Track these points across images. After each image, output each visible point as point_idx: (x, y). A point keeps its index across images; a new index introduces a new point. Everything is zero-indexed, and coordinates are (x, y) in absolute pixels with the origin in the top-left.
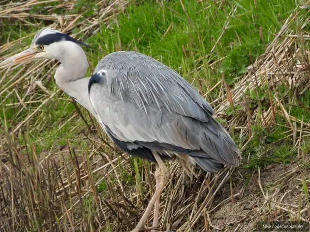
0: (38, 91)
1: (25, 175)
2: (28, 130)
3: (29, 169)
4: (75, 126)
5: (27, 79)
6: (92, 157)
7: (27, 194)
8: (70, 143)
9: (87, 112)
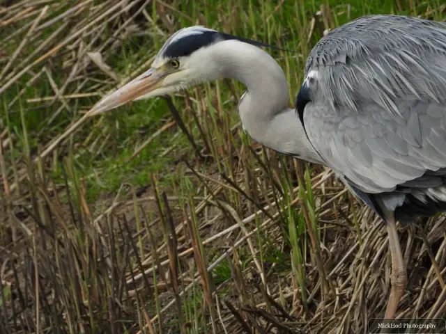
0: (94, 73)
1: (63, 246)
2: (71, 153)
3: (73, 235)
4: (167, 146)
5: (70, 47)
6: (202, 211)
7: (67, 286)
8: (157, 183)
9: (193, 119)
